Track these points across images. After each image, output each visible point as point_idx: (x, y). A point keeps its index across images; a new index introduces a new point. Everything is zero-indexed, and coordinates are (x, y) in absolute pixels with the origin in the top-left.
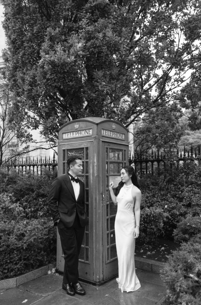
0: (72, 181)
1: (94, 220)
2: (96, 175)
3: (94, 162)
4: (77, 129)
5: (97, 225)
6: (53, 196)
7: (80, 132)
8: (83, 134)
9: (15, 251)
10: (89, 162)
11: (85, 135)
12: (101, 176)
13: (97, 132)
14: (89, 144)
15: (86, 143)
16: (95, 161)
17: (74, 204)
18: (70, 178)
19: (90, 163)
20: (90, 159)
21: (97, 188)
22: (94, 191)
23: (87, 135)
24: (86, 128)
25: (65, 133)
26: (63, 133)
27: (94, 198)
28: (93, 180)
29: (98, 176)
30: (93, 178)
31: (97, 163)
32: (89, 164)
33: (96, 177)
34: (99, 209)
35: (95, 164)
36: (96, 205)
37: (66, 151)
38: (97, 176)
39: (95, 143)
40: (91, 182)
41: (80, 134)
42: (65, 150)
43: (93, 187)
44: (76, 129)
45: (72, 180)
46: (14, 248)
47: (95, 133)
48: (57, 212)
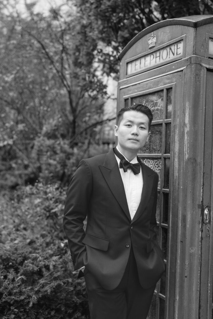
0: (121, 170)
1: (178, 270)
2: (187, 156)
3: (185, 125)
4: (153, 47)
5: (186, 284)
6: (72, 205)
7: (158, 54)
8: (165, 56)
9: (12, 308)
10: (172, 125)
11: (168, 59)
12: (200, 160)
13: (195, 46)
14: (174, 80)
15: (168, 79)
16: (187, 121)
17: (124, 229)
18: (119, 161)
19: (175, 126)
20: (174, 117)
21: (189, 190)
22: (181, 199)
23: (172, 57)
24: (171, 42)
25: (131, 62)
26: (127, 63)
27: (180, 216)
28: (179, 170)
29: (193, 160)
30: (179, 165)
31: (190, 127)
32: (172, 129)
33: (187, 163)
34: (192, 245)
35: (187, 129)
36: (184, 235)
37: (130, 101)
38: (189, 159)
39: (189, 74)
40: (176, 174)
41: (158, 59)
42: (128, 99)
43: (179, 188)
44: (150, 48)
45: (121, 167)
46: (9, 301)
47: (190, 49)
48: (81, 247)
